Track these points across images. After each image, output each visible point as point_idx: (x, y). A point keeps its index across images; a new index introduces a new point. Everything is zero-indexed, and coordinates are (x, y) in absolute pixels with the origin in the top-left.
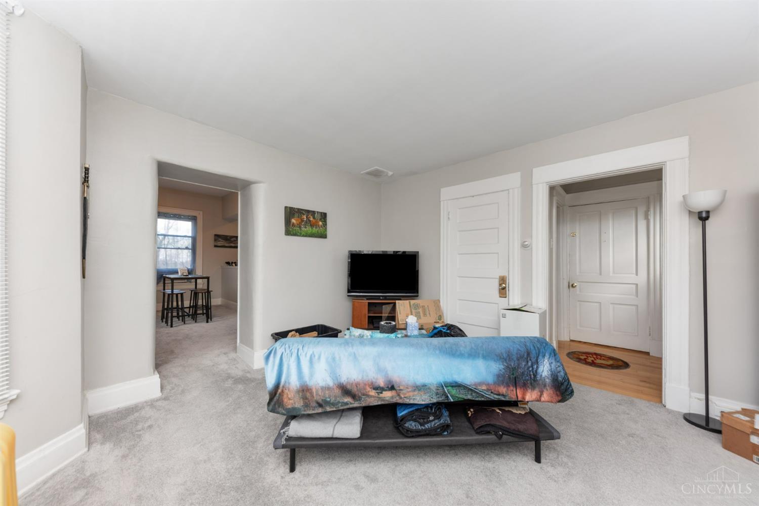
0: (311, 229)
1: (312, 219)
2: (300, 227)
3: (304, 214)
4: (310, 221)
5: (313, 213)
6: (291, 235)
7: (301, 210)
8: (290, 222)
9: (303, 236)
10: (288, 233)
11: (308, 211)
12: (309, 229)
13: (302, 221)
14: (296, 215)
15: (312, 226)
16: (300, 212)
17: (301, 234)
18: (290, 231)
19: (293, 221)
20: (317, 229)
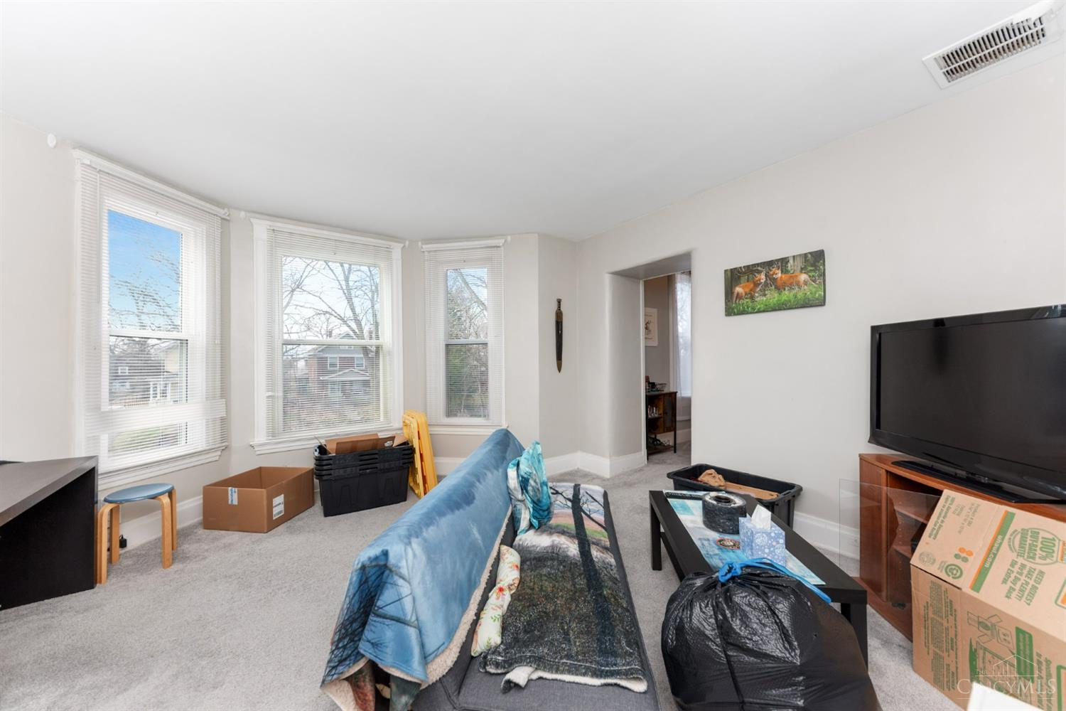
0: (776, 295)
1: (780, 275)
2: (752, 298)
3: (760, 272)
4: (775, 280)
5: (783, 262)
6: (735, 314)
7: (754, 265)
8: (732, 293)
9: (759, 312)
10: (730, 312)
11: (770, 264)
12: (773, 297)
13: (756, 285)
14: (744, 279)
15: (779, 289)
16: (751, 270)
17: (753, 309)
18: (733, 309)
19: (739, 290)
20: (794, 292)
